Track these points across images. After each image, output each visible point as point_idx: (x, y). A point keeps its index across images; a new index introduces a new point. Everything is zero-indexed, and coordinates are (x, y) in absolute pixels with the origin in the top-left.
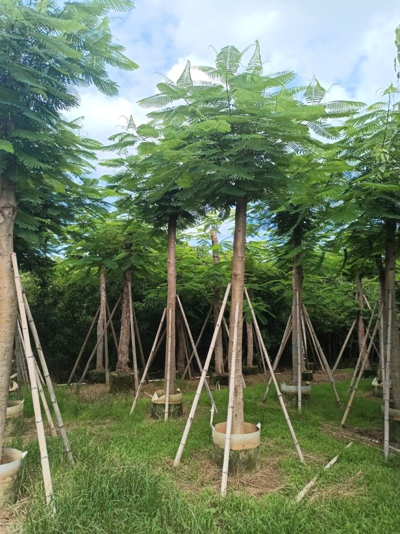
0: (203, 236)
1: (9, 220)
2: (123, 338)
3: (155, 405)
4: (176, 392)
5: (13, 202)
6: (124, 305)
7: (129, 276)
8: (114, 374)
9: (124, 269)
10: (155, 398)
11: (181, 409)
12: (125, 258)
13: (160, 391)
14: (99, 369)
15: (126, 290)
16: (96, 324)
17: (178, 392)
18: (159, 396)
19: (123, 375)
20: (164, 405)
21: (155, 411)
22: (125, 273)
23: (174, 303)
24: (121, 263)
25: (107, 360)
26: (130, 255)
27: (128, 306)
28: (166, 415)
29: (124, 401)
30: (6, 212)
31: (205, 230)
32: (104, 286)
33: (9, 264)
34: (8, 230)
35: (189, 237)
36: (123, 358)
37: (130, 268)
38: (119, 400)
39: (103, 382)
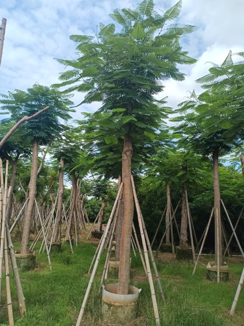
0: (234, 159)
1: (129, 157)
2: (184, 225)
3: (209, 271)
4: (223, 265)
5: (131, 148)
6: (183, 205)
7: (185, 187)
8: (178, 247)
9: (183, 182)
10: (209, 266)
11: (228, 276)
12: (183, 175)
13: (213, 262)
14: (168, 243)
15: (184, 195)
16: (165, 216)
17: (225, 265)
18: (212, 266)
19: (185, 249)
20: (216, 273)
21: (209, 275)
22: (183, 184)
23: (219, 204)
24: (180, 178)
25: (172, 238)
26: (186, 174)
27: (185, 205)
28: (218, 279)
29: (187, 266)
30: (128, 153)
31: (236, 156)
32: (169, 192)
33: (129, 181)
34: (129, 163)
35: (224, 161)
36: (183, 238)
37: (186, 182)
38: (184, 265)
39: (171, 252)
